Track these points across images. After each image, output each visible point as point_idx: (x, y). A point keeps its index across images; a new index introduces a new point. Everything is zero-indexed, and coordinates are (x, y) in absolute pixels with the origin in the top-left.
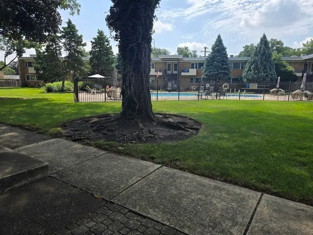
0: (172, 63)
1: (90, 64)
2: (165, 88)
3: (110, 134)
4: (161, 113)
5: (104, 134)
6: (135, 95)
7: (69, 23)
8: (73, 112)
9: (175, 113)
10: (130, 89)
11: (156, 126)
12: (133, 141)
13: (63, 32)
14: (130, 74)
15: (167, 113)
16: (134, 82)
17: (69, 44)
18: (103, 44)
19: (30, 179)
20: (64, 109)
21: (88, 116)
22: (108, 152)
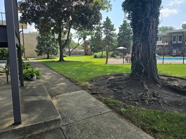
0: (177, 36)
1: (117, 41)
2: (170, 54)
3: (119, 91)
4: (166, 75)
5: (115, 91)
6: (142, 61)
7: (107, 18)
8: (101, 71)
9: (180, 76)
10: (138, 56)
11: (161, 89)
12: (137, 103)
13: (103, 24)
14: (139, 44)
15: (172, 75)
16: (141, 50)
17: (106, 31)
18: (126, 28)
19: (46, 129)
20: (96, 69)
21: (108, 74)
22: (112, 111)
